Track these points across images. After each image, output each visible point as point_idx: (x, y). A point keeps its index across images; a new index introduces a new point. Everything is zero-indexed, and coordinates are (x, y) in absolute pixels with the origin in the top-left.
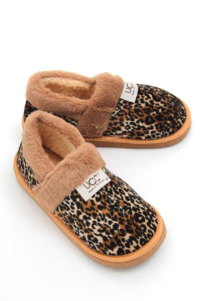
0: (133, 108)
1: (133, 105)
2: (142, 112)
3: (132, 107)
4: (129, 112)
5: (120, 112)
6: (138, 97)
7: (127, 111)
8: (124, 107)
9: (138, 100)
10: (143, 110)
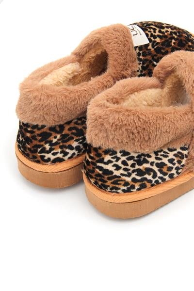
0: (153, 49)
1: (150, 47)
2: (164, 49)
3: (150, 49)
4: (153, 57)
5: (143, 64)
6: (147, 35)
7: (149, 57)
8: (143, 56)
9: (149, 37)
10: (162, 45)
